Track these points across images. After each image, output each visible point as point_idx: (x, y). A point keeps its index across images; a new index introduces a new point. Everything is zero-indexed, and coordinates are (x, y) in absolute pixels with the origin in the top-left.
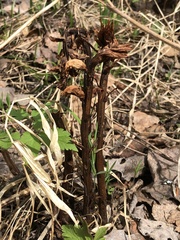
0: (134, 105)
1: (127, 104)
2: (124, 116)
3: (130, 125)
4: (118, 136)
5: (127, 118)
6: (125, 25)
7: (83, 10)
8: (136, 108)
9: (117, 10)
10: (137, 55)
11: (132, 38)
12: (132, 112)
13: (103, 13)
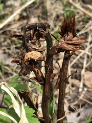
0: (85, 65)
1: (80, 65)
2: (78, 74)
3: (82, 80)
4: (74, 89)
5: (80, 76)
6: (78, 13)
7: (52, 4)
8: (86, 68)
9: (74, 4)
10: (87, 33)
11: (83, 21)
12: (83, 72)
13: (65, 6)
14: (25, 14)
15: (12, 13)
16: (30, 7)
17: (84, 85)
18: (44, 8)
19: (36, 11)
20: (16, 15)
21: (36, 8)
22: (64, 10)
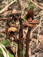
0: (39, 32)
1: (37, 32)
2: (36, 36)
3: (38, 39)
4: (34, 43)
5: (37, 37)
6: (36, 7)
7: (23, 3)
8: (40, 33)
10: (40, 16)
11: (38, 11)
12: (38, 35)
13: (29, 4)
14: (10, 8)
15: (4, 7)
16: (13, 4)
17: (39, 42)
18: (19, 5)
19: (15, 6)
20: (6, 8)
21: (15, 5)
22: (29, 6)
